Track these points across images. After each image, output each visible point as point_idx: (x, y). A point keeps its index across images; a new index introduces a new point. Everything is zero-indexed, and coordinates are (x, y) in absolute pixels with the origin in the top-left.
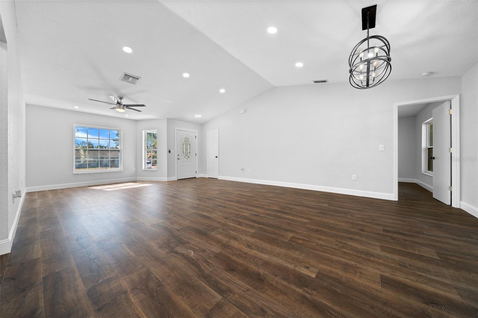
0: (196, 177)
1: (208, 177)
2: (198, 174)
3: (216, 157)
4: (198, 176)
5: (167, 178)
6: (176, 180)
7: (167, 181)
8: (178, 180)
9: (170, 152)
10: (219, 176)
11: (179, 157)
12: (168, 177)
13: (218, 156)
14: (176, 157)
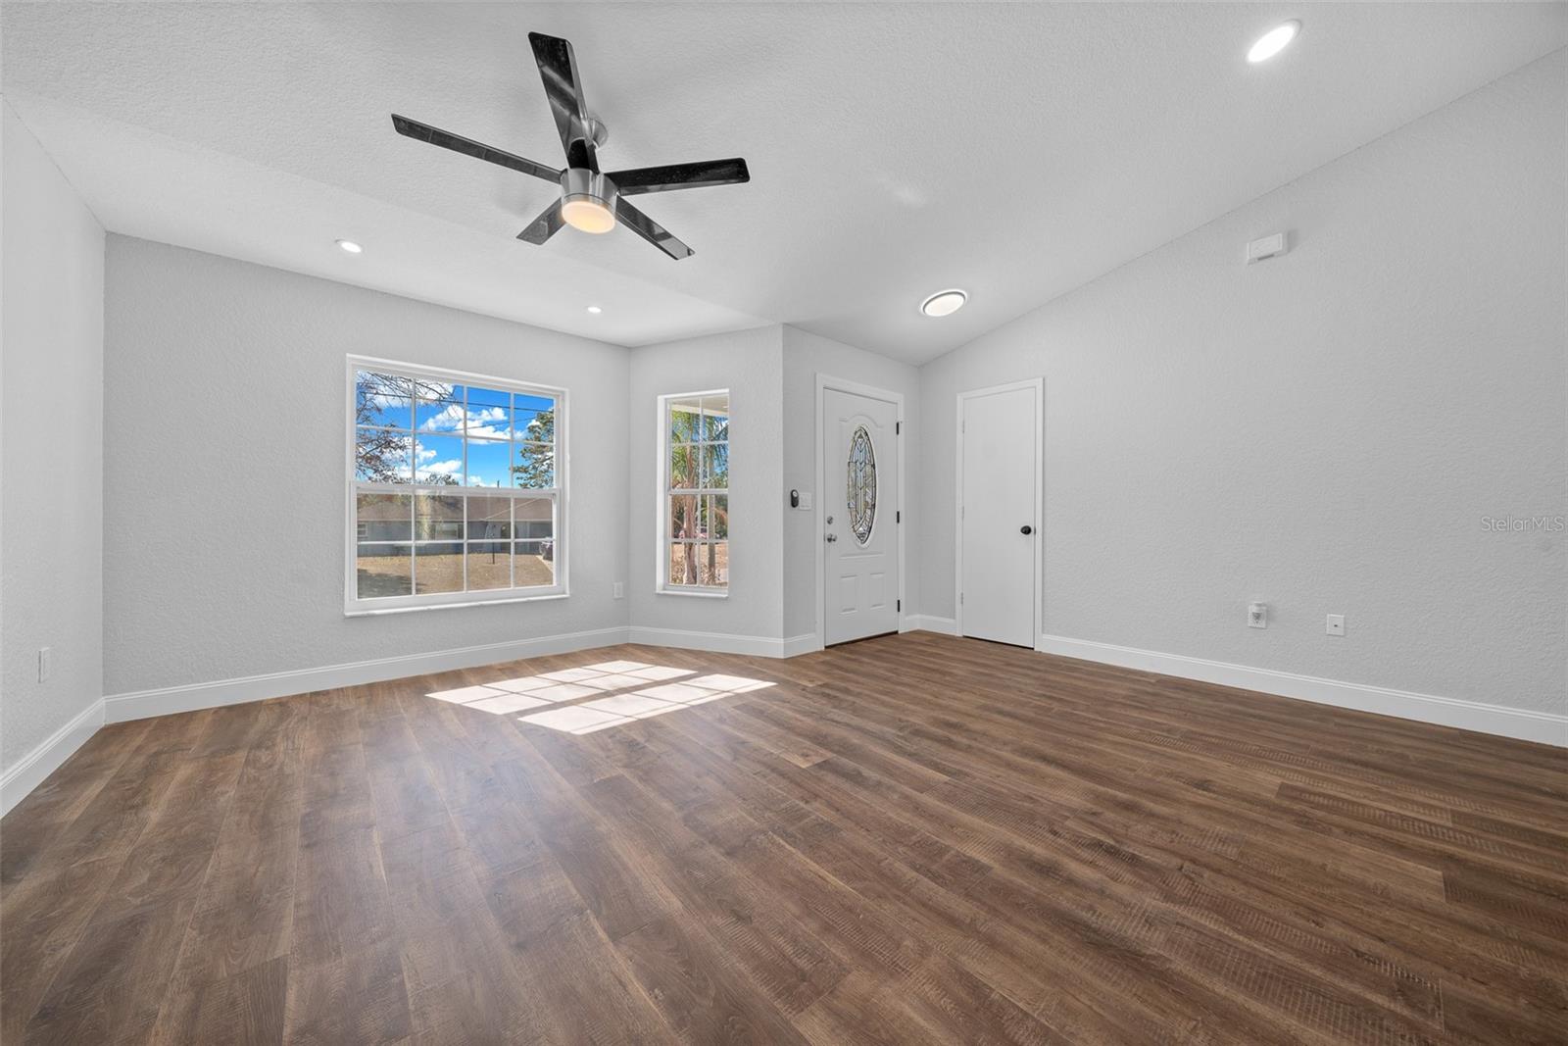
0: (896, 633)
1: (959, 634)
2: (907, 615)
3: (1027, 531)
4: (905, 624)
5: (781, 641)
6: (819, 649)
7: (782, 657)
8: (826, 647)
9: (794, 502)
10: (1046, 637)
11: (831, 530)
12: (786, 636)
13: (1037, 525)
14: (821, 530)
